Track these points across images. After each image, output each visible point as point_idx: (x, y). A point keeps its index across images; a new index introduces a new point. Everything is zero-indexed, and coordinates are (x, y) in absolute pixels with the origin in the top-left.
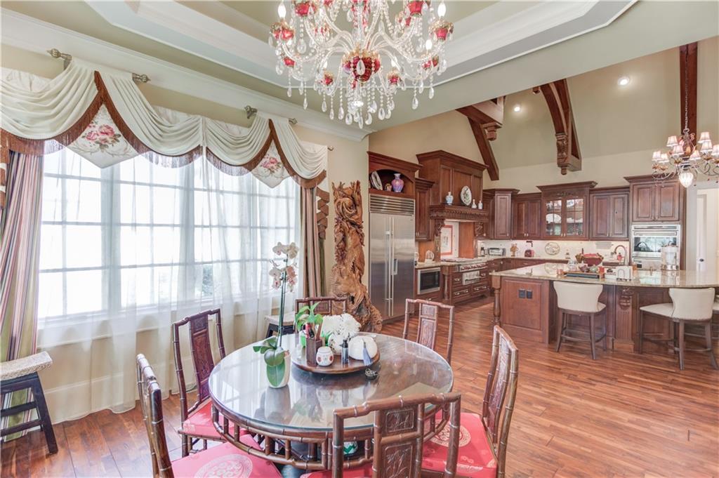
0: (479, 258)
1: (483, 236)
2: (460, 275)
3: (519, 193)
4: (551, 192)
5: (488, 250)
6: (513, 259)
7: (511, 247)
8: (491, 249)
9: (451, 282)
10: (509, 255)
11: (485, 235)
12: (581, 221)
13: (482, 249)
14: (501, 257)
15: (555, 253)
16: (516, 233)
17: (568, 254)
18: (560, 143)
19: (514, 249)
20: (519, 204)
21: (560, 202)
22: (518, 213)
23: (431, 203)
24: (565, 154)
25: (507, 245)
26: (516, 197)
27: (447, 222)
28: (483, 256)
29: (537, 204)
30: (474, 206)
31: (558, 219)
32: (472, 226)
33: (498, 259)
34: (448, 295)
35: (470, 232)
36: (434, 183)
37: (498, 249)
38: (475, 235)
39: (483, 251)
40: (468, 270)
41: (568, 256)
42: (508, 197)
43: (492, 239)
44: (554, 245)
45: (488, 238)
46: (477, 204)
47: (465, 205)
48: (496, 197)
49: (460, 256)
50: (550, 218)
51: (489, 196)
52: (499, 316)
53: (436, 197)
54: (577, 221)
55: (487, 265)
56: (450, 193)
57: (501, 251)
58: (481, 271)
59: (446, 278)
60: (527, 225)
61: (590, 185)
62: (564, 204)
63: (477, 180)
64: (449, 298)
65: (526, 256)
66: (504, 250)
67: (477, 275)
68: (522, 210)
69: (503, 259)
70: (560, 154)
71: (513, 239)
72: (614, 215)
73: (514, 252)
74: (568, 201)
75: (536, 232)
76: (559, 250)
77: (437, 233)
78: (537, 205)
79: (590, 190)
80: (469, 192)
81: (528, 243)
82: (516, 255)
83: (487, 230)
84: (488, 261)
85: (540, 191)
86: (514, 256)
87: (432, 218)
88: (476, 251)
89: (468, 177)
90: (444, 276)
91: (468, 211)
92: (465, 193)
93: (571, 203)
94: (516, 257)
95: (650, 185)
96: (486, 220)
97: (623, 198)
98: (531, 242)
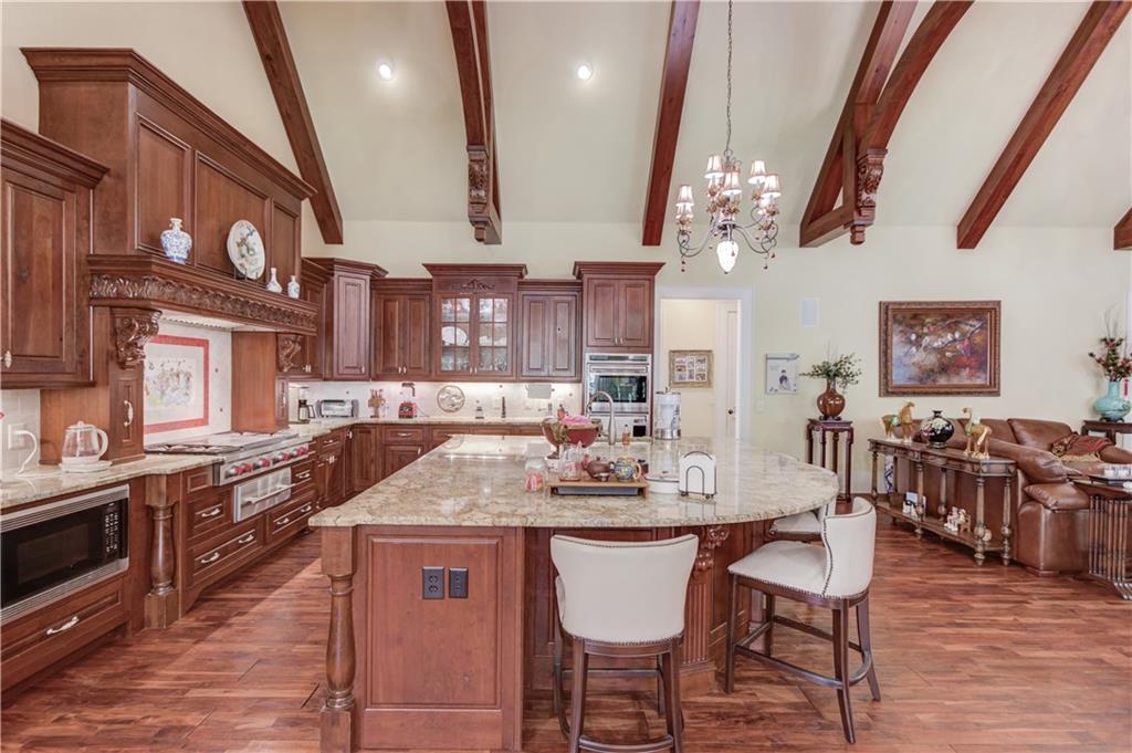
0: (294, 429)
1: (304, 373)
2: (224, 494)
3: (387, 276)
4: (449, 278)
5: (319, 404)
6: (375, 425)
7: (369, 397)
8: (326, 401)
9: (181, 525)
10: (365, 415)
11: (308, 369)
12: (503, 342)
13: (302, 404)
14: (348, 422)
15: (454, 408)
16: (381, 366)
17: (479, 409)
18: (477, 168)
19: (376, 401)
20: (386, 301)
21: (466, 303)
22: (385, 319)
23: (94, 246)
24: (482, 193)
25: (361, 392)
26: (382, 286)
27: (170, 322)
28: (305, 422)
29: (422, 303)
30: (274, 287)
31: (462, 338)
32: (270, 346)
33: (341, 429)
34: (172, 576)
35: (266, 360)
36: (105, 171)
37: (341, 402)
38: (280, 369)
39: (303, 410)
40: (251, 473)
41: (479, 414)
42: (364, 282)
43: (326, 380)
44: (454, 391)
45: (317, 375)
46: (284, 284)
47: (241, 278)
48: (335, 278)
49: (237, 427)
50: (448, 335)
51: (319, 275)
52: (349, 683)
53: (115, 226)
54: (496, 344)
55: (311, 447)
56: (177, 222)
57: (348, 407)
58: (296, 468)
59: (161, 516)
60: (403, 348)
61: (519, 270)
62: (475, 308)
63: (284, 220)
64: (173, 585)
65: (400, 416)
66: (355, 404)
67: (284, 482)
68: (392, 315)
69: (352, 427)
70: (474, 193)
71: (374, 380)
72: (555, 335)
73: (377, 407)
74: (482, 302)
75: (422, 365)
76: (463, 401)
77: (123, 357)
78: (424, 306)
79: (520, 283)
80: (256, 240)
81: (405, 388)
82: (381, 413)
83: (314, 354)
84: (315, 439)
85: (429, 276)
86: (376, 416)
87: (96, 301)
88: (285, 411)
89: (255, 200)
90: (151, 512)
91: (256, 296)
92: (243, 242)
93: (487, 307)
94: (381, 420)
95: (612, 281)
96: (309, 330)
97: (569, 303)
98: (411, 385)
